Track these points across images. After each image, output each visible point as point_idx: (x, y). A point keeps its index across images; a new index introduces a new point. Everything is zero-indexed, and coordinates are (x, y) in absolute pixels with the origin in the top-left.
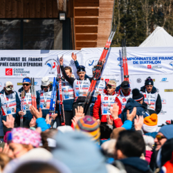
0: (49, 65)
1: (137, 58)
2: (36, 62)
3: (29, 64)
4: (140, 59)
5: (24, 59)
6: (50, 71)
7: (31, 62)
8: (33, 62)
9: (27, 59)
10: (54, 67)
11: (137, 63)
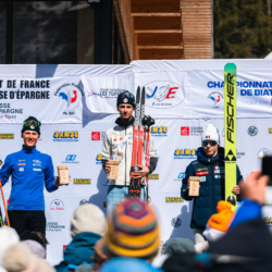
0: (64, 96)
1: (250, 84)
2: (35, 90)
3: (21, 95)
4: (256, 84)
5: (11, 84)
6: (65, 109)
7: (25, 90)
8: (30, 90)
9: (18, 84)
10: (73, 100)
11: (248, 93)
